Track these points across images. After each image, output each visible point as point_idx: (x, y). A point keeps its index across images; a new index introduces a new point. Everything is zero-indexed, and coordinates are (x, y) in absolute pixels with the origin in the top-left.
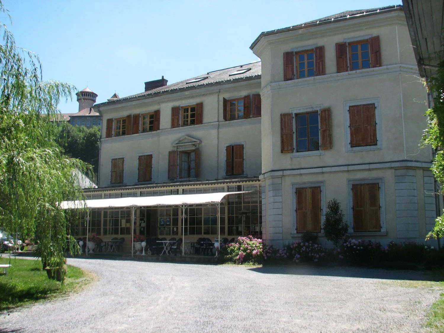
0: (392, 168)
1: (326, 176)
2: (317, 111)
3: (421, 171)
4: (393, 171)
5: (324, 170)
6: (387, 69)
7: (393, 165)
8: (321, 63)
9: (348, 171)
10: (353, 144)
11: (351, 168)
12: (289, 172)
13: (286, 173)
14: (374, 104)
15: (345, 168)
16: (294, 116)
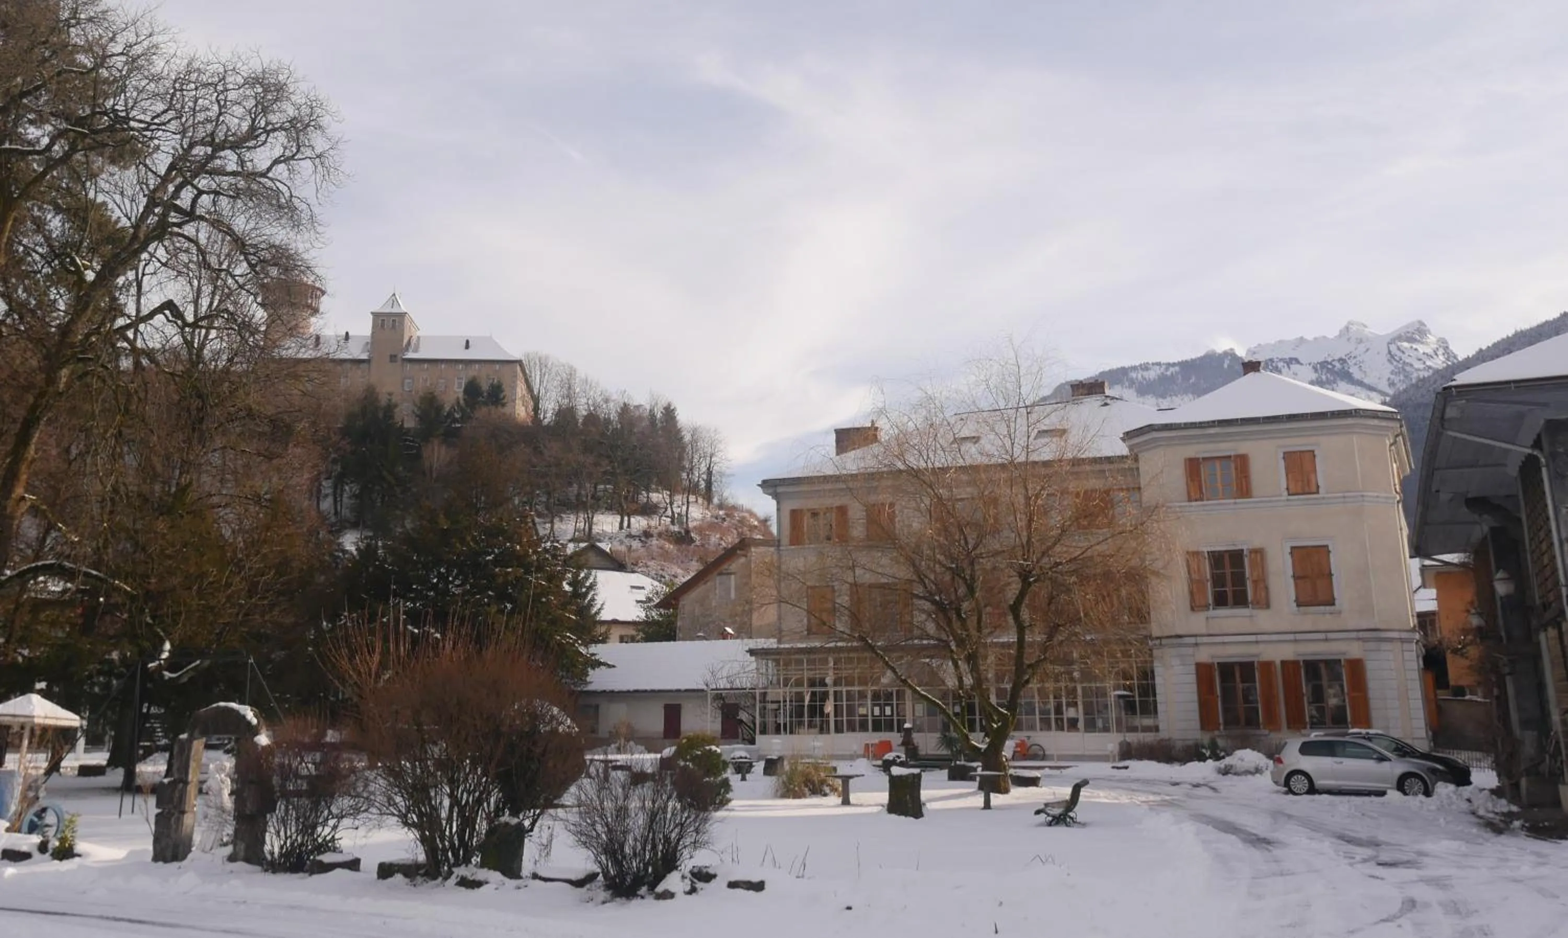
0: (1359, 639)
1: (1261, 647)
2: (1242, 550)
3: (1399, 644)
4: (1361, 643)
5: (1260, 638)
6: (1363, 496)
7: (1361, 635)
8: (1244, 480)
9: (1296, 641)
10: (1300, 603)
11: (1299, 636)
12: (1205, 639)
13: (1199, 640)
14: (1327, 546)
15: (1291, 637)
16: (1206, 555)
